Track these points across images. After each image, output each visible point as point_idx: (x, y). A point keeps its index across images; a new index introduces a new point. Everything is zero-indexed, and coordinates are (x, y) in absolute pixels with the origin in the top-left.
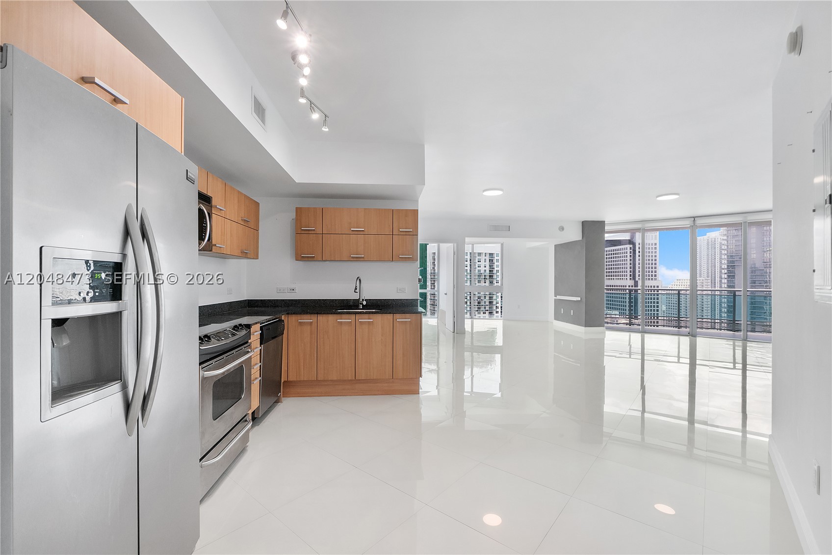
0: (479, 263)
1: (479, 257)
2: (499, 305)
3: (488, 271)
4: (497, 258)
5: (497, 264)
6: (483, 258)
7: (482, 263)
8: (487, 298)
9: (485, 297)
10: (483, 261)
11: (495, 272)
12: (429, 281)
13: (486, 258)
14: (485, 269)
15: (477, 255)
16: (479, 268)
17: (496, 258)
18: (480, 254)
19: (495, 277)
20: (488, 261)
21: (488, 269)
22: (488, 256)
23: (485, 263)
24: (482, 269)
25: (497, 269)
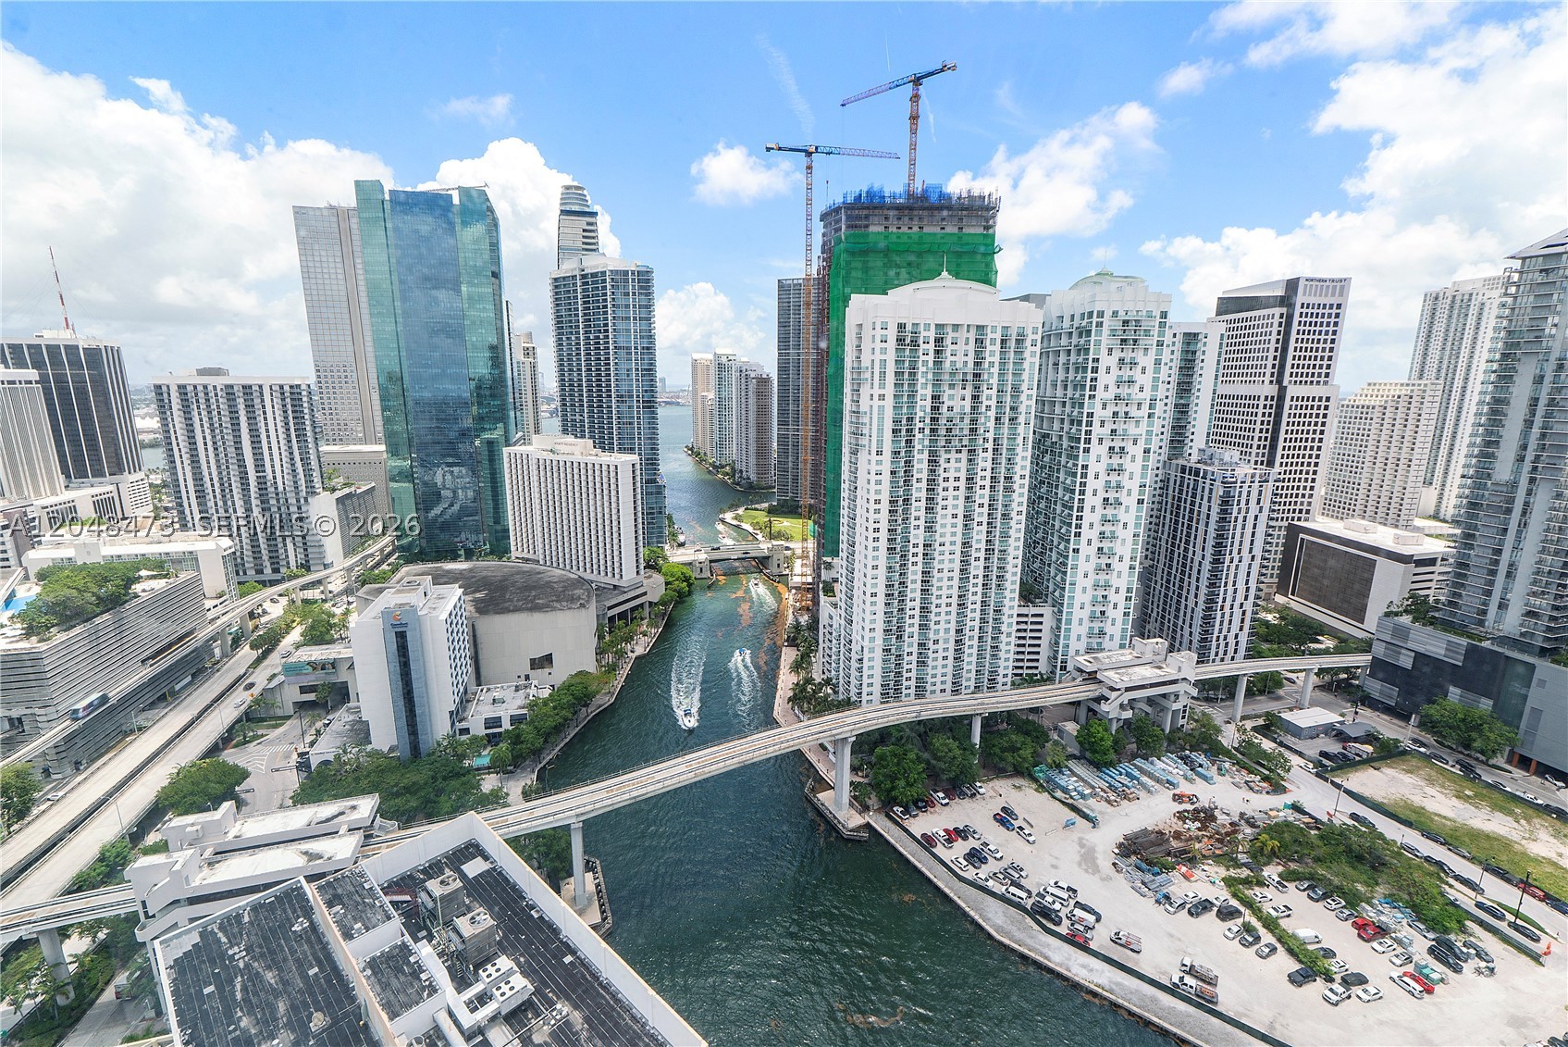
0: (954, 347)
1: (955, 335)
2: (990, 436)
3: (971, 365)
4: (993, 336)
5: (992, 348)
6: (962, 334)
7: (960, 348)
8: (967, 421)
9: (962, 419)
10: (961, 342)
11: (987, 366)
12: (849, 385)
13: (968, 335)
14: (966, 359)
15: (949, 330)
16: (953, 358)
17: (990, 336)
18: (956, 327)
19: (986, 377)
20: (972, 342)
21: (971, 359)
22: (973, 331)
23: (967, 348)
24: (960, 359)
25: (992, 359)
